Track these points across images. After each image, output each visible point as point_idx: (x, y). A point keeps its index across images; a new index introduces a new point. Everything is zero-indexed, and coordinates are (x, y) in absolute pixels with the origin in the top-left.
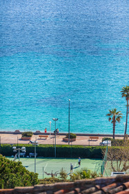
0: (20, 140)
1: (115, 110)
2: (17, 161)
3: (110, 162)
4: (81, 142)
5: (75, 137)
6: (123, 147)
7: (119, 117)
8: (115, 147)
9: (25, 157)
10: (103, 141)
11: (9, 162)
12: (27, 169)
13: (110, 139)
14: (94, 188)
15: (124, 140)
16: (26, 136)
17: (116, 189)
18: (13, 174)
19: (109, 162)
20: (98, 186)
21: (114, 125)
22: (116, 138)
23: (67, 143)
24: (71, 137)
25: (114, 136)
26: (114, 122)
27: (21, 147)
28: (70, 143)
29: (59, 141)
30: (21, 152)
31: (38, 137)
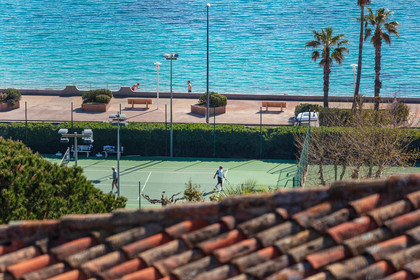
0: (78, 111)
1: (329, 31)
2: (71, 165)
3: (316, 168)
4: (239, 116)
5: (223, 103)
6: (350, 130)
7: (339, 50)
8: (330, 129)
9: (92, 156)
10: (297, 113)
11: (48, 167)
12: (96, 186)
13: (315, 108)
14: (271, 217)
15: (354, 111)
16: (95, 100)
17: (331, 218)
18: (61, 200)
19: (313, 169)
20: (282, 212)
21: (327, 73)
22: (332, 105)
23: (203, 120)
24: (213, 103)
25: (326, 99)
26: (326, 62)
27: (80, 131)
28: (211, 120)
29: (181, 113)
30: (81, 142)
31: (125, 103)
